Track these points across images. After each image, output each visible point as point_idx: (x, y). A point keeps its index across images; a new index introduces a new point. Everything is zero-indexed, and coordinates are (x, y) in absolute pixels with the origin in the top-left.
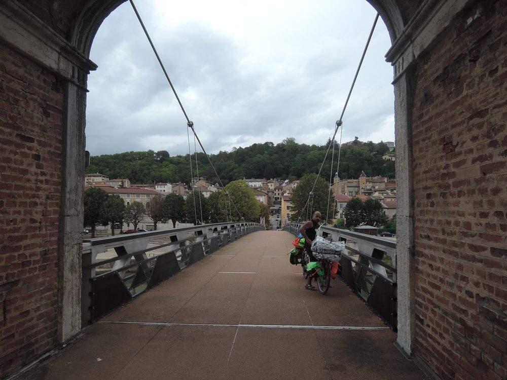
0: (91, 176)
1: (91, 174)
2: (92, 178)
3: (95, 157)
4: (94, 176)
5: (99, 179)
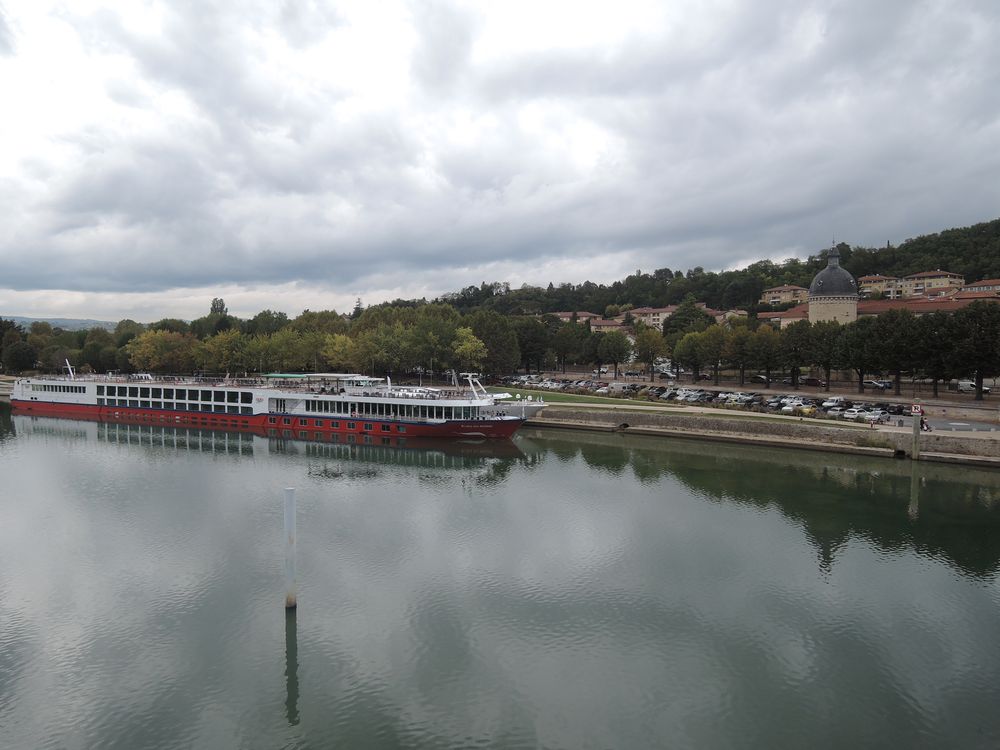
0: (924, 278)
1: (925, 274)
2: (927, 281)
3: (929, 236)
4: (931, 277)
5: (942, 283)
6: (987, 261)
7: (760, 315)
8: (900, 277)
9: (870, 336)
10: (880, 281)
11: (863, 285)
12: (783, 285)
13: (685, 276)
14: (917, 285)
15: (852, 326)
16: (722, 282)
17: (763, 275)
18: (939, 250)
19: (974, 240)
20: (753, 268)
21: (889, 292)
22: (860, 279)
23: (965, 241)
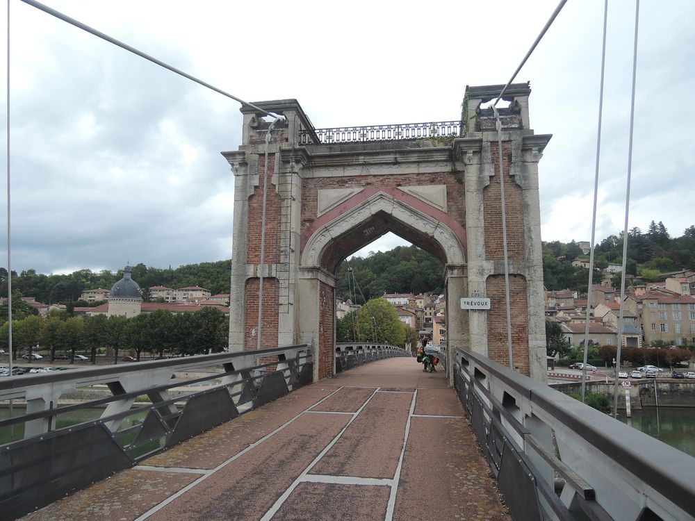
0: (189, 290)
1: (190, 288)
2: (190, 292)
4: (192, 290)
5: (199, 294)
6: (223, 283)
7: (76, 309)
8: (175, 288)
9: (145, 326)
10: (163, 290)
11: (152, 292)
12: (97, 288)
13: (19, 275)
14: (185, 294)
15: (134, 319)
16: (51, 283)
17: (84, 280)
18: (199, 274)
19: (218, 270)
20: (77, 275)
21: (168, 298)
22: (151, 288)
23: (212, 270)
